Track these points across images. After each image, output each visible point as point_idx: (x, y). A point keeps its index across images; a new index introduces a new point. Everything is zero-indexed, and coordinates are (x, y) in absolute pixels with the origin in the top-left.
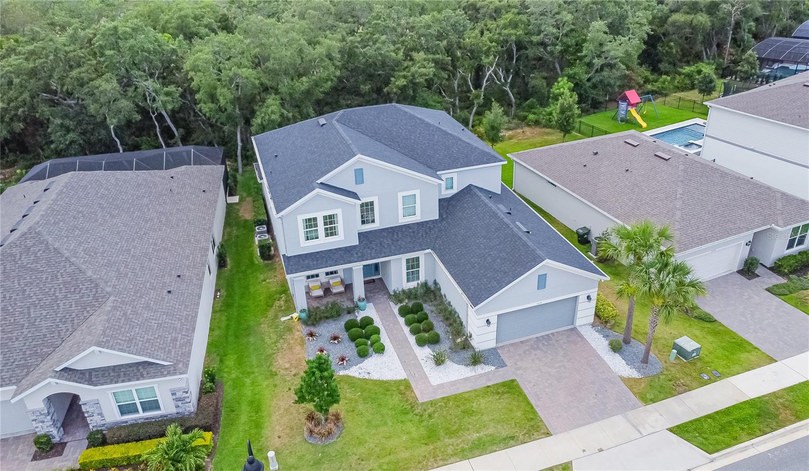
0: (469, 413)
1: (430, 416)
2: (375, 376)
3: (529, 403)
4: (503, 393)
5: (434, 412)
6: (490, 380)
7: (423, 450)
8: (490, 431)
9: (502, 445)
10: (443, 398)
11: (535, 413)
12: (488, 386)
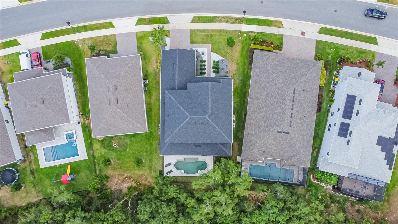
0: (203, 39)
1: (210, 40)
2: (217, 55)
3: (191, 37)
4: (194, 41)
5: (209, 41)
6: (195, 46)
7: (214, 34)
8: (201, 33)
9: (200, 30)
10: (206, 44)
11: (191, 35)
12: (196, 44)
